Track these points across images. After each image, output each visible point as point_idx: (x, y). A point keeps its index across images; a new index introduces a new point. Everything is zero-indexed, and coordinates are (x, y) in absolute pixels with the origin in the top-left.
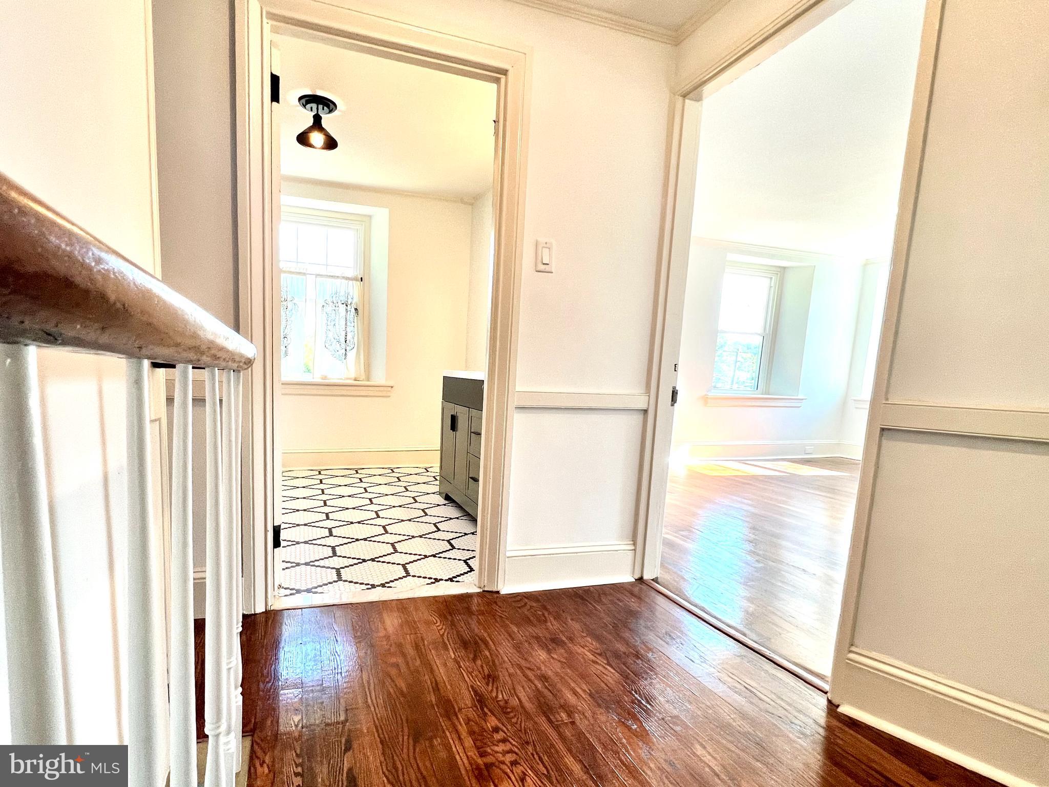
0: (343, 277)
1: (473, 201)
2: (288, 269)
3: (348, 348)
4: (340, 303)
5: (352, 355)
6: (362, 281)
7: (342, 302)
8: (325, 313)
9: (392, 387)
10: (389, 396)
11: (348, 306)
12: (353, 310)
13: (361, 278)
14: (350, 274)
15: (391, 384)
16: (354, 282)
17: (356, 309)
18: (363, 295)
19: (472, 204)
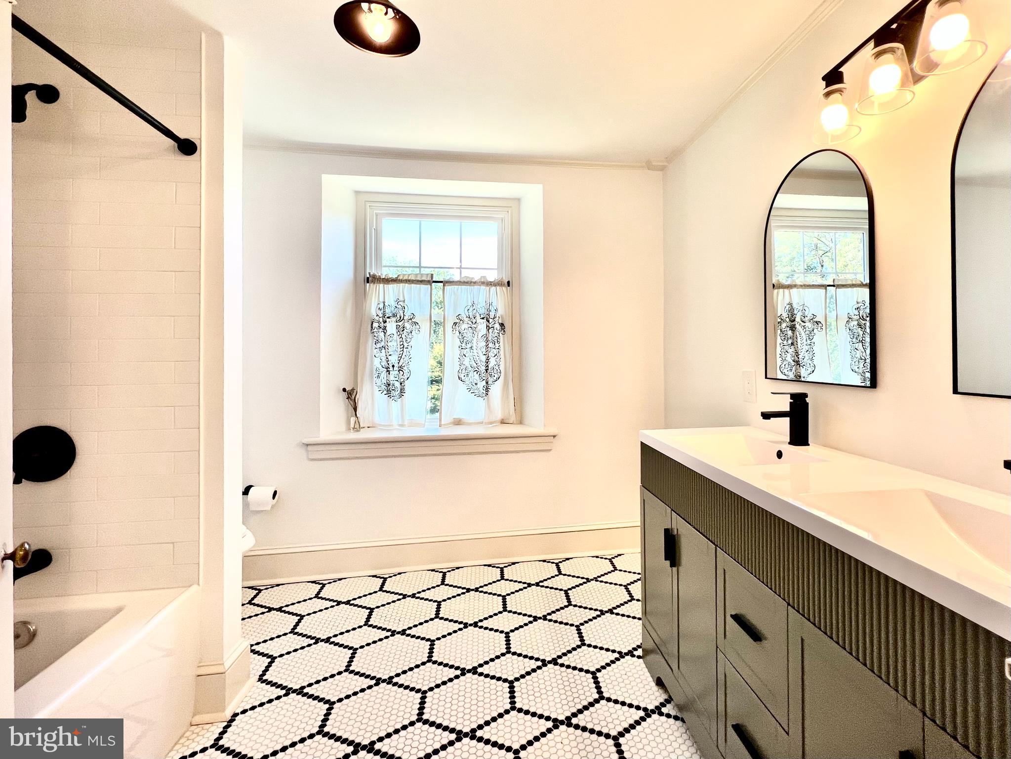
0: (483, 283)
1: (666, 164)
2: (406, 278)
3: (490, 380)
4: (478, 317)
5: (496, 389)
6: (509, 286)
7: (482, 317)
8: (457, 332)
9: (554, 436)
10: (550, 450)
11: (491, 321)
12: (497, 326)
13: (508, 282)
14: (492, 277)
15: (552, 431)
16: (498, 288)
17: (502, 325)
18: (511, 306)
19: (663, 169)
